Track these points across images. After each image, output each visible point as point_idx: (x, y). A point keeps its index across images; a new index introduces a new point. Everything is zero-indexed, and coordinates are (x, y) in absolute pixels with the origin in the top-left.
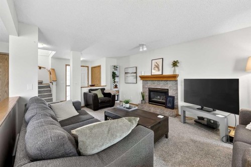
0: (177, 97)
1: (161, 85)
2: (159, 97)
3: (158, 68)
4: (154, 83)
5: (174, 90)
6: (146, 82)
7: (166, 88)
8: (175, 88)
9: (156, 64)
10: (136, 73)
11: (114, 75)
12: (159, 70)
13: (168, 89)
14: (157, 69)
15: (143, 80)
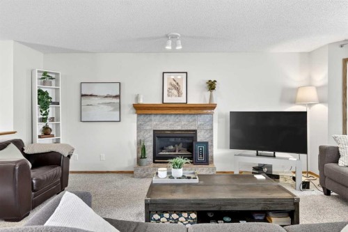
0: (212, 142)
1: (183, 123)
2: (172, 147)
3: (178, 90)
4: (166, 120)
5: (207, 130)
6: (146, 118)
7: (192, 128)
8: (209, 128)
9: (174, 83)
10: (118, 97)
11: (44, 100)
12: (179, 94)
13: (195, 131)
14: (175, 92)
15: (139, 115)
